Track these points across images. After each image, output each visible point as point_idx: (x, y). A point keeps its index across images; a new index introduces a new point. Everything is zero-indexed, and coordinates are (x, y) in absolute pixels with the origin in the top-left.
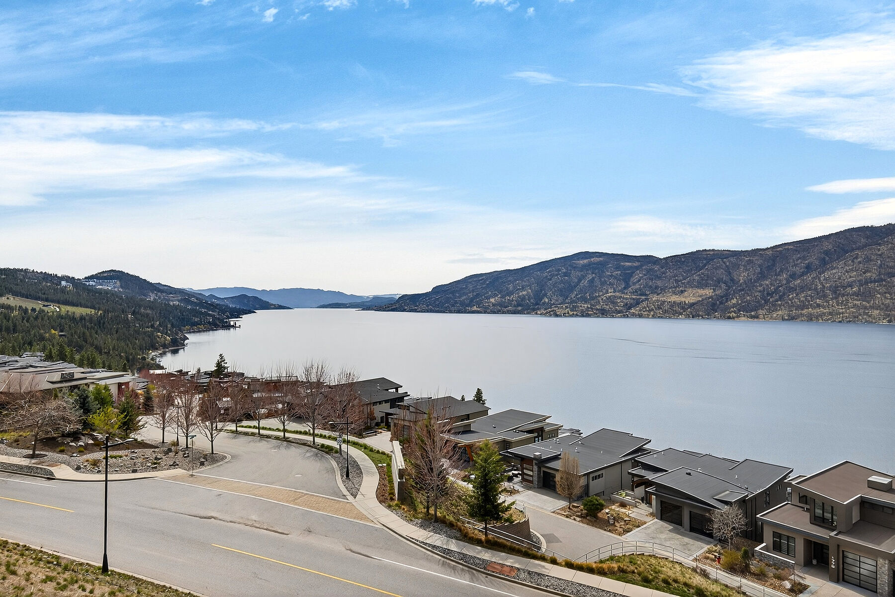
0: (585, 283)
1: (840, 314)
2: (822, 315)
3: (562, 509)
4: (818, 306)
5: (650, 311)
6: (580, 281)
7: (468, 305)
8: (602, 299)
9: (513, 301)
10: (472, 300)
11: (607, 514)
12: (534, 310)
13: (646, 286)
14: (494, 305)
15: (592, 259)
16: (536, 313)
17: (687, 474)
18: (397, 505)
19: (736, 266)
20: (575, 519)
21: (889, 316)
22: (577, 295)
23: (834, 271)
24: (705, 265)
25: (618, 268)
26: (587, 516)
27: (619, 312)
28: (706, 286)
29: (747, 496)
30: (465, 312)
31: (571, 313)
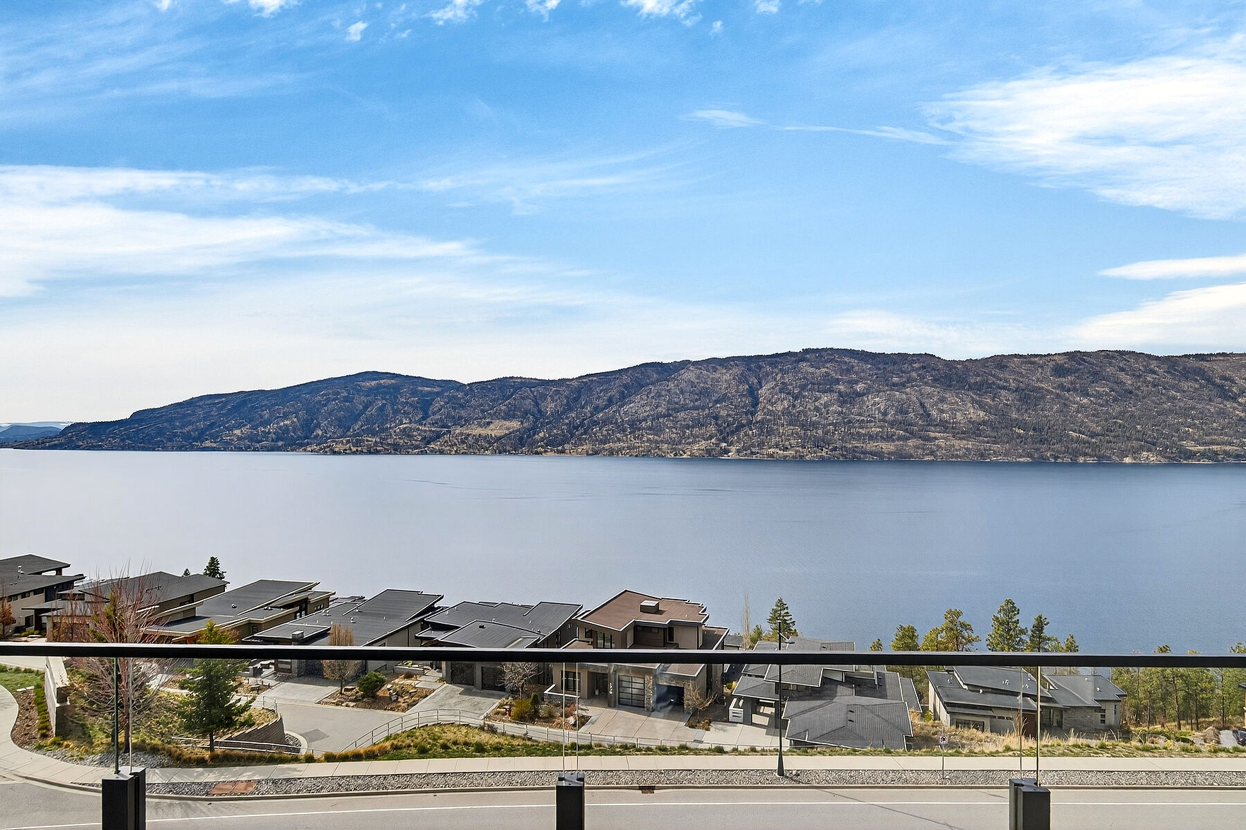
0: (372, 411)
1: (636, 448)
2: (620, 450)
3: (332, 696)
4: (619, 440)
5: (452, 446)
6: (366, 408)
7: (196, 440)
8: (395, 432)
9: (269, 433)
10: (202, 432)
11: (389, 689)
12: (301, 445)
13: (448, 416)
14: (239, 439)
15: (382, 382)
16: (305, 450)
17: (480, 627)
18: (54, 743)
19: (544, 397)
20: (347, 706)
21: (674, 449)
22: (362, 426)
23: (631, 405)
24: (512, 395)
25: (414, 393)
26: (363, 697)
27: (417, 447)
28: (514, 417)
29: (539, 640)
30: (192, 449)
31: (354, 449)
